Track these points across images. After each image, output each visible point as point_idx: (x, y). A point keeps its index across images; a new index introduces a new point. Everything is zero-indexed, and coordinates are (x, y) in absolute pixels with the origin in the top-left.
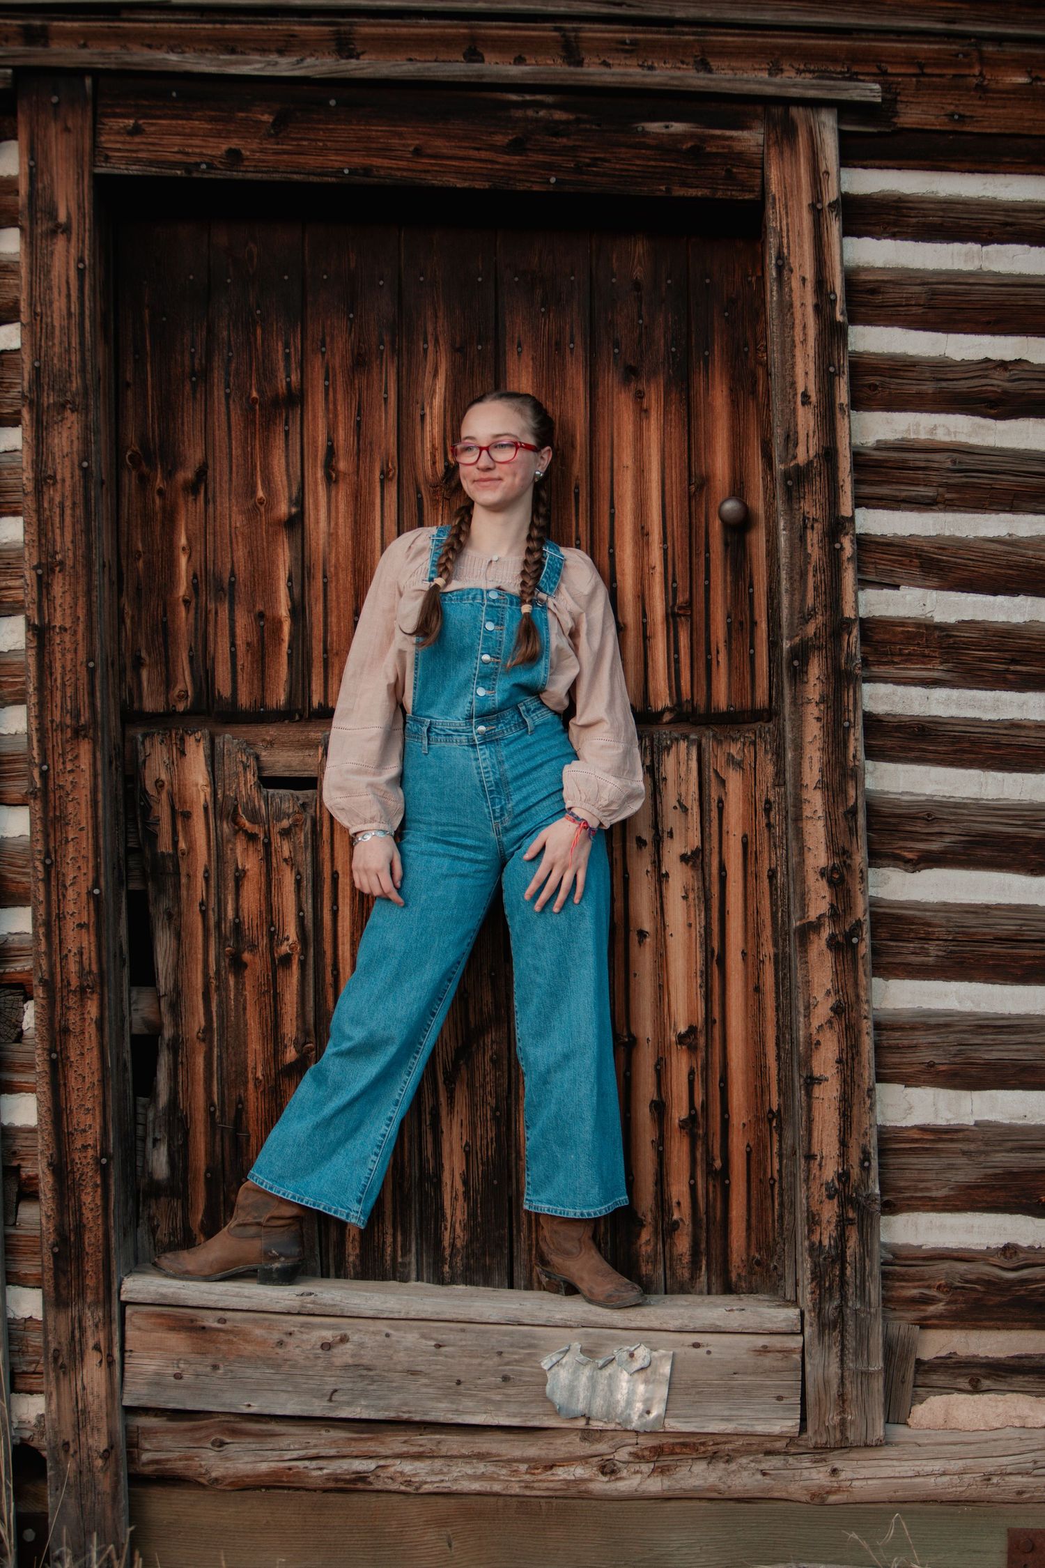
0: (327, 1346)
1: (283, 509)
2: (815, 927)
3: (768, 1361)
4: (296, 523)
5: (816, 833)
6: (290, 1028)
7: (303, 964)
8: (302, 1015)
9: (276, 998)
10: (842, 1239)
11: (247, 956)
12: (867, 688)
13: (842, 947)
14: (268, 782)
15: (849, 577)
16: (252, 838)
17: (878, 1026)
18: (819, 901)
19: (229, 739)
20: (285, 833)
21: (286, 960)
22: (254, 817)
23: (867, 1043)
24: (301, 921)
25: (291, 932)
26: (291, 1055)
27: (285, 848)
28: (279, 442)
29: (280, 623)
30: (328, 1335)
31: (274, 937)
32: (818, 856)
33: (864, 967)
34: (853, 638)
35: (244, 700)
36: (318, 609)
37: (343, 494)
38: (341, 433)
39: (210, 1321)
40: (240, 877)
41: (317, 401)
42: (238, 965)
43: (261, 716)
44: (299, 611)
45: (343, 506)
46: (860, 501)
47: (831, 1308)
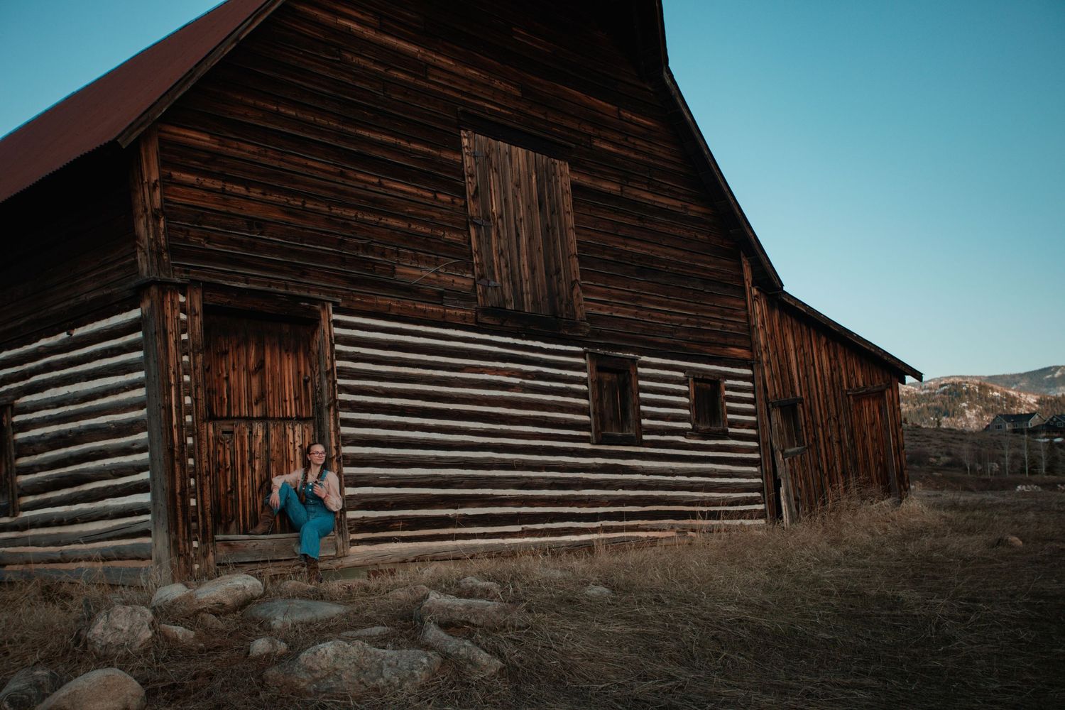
0: (254, 546)
1: (225, 375)
2: (334, 457)
3: (330, 541)
4: (227, 379)
5: (333, 440)
6: (229, 484)
7: (231, 470)
8: (231, 481)
9: (226, 477)
10: (341, 516)
11: (221, 469)
12: (340, 413)
13: (338, 461)
14: (224, 432)
15: (337, 391)
16: (221, 444)
17: (345, 476)
18: (334, 453)
19: (217, 423)
20: (228, 443)
21: (228, 469)
22: (222, 440)
23: (343, 479)
24: (231, 461)
25: (229, 463)
26: (229, 489)
27: (228, 446)
28: (224, 361)
29: (224, 399)
30: (254, 544)
31: (226, 464)
32: (334, 444)
33: (342, 465)
34: (338, 403)
35: (219, 415)
36: (232, 396)
37: (236, 372)
38: (235, 361)
39: (232, 543)
40: (219, 452)
41: (231, 354)
42: (219, 471)
43: (222, 418)
44: (228, 396)
45: (236, 375)
46: (338, 378)
47: (340, 530)
